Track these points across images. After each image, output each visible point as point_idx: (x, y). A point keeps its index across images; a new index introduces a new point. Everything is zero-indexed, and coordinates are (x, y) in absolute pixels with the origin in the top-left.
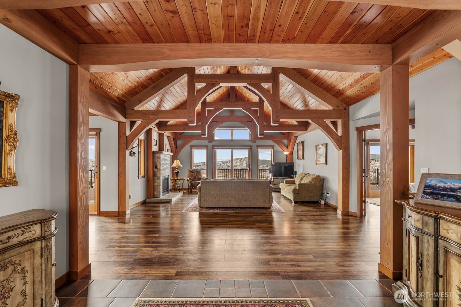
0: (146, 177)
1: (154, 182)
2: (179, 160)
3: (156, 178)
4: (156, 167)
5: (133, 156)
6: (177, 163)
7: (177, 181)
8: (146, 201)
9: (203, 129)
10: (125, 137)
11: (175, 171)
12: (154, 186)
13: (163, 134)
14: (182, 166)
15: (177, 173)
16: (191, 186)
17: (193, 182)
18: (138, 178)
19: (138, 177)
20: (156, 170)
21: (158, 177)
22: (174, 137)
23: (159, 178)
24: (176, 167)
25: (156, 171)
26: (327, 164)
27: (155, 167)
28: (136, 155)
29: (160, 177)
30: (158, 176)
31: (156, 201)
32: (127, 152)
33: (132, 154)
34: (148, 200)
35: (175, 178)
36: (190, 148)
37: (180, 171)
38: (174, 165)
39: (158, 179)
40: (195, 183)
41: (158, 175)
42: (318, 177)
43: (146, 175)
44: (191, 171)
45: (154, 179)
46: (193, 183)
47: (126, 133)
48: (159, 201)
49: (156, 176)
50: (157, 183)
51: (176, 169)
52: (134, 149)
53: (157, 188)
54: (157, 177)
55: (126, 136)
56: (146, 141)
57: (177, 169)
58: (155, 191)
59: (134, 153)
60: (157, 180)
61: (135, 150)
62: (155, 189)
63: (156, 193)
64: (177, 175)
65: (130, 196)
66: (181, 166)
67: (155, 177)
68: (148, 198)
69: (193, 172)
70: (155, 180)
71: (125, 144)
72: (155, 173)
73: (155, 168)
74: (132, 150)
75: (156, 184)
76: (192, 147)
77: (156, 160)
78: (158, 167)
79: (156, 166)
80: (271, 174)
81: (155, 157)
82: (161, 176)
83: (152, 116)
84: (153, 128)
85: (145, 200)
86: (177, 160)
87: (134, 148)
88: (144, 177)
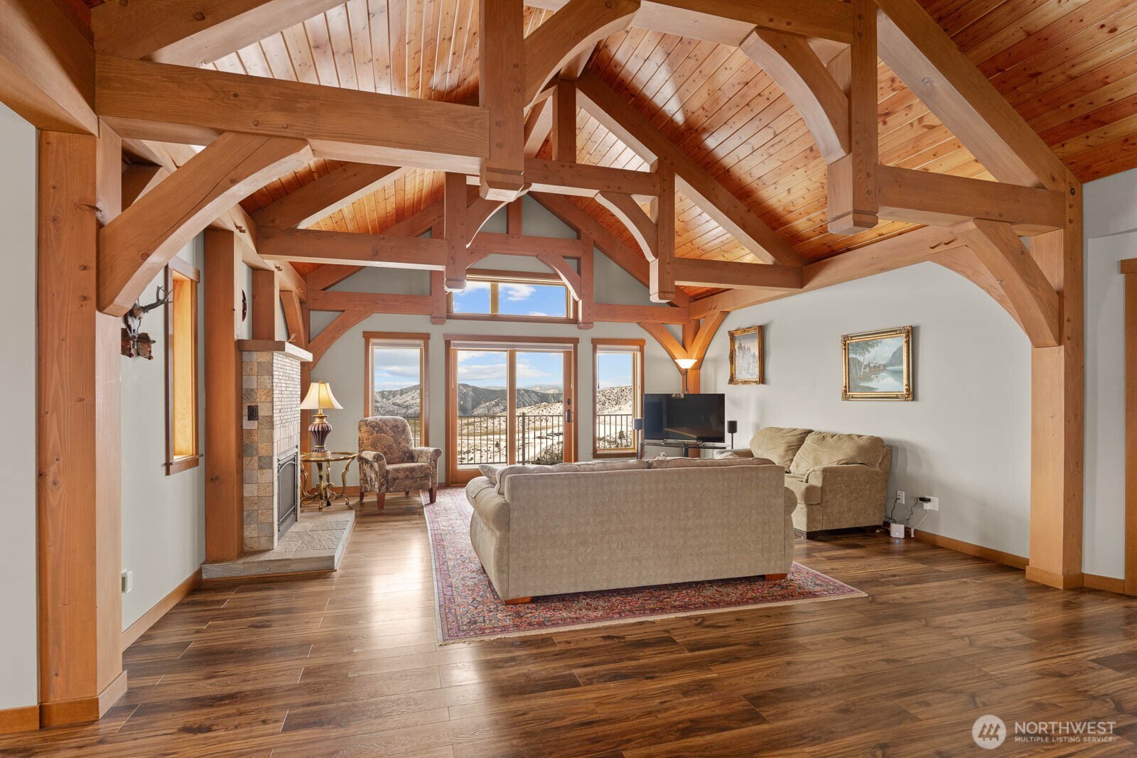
0: (202, 460)
1: (241, 482)
2: (328, 384)
3: (251, 463)
4: (253, 414)
5: (138, 354)
6: (320, 394)
7: (324, 464)
8: (204, 577)
9: (453, 258)
10: (93, 228)
11: (311, 428)
12: (241, 499)
13: (270, 274)
14: (342, 408)
15: (322, 434)
16: (382, 484)
17: (389, 467)
18: (164, 468)
19: (168, 465)
20: (248, 425)
21: (260, 458)
22: (304, 298)
23: (266, 463)
24: (315, 411)
25: (250, 431)
26: (914, 398)
27: (245, 412)
28: (157, 349)
29: (272, 457)
30: (263, 452)
31: (255, 571)
32: (108, 328)
33: (134, 344)
34: (215, 572)
35: (315, 456)
36: (363, 340)
37: (331, 427)
38: (311, 402)
39: (261, 468)
40: (397, 470)
41: (263, 449)
42: (877, 443)
43: (202, 450)
44: (373, 427)
45: (240, 470)
46: (388, 472)
47: (99, 205)
48: (275, 570)
49: (251, 455)
50: (255, 486)
51: (317, 420)
52: (145, 316)
53: (256, 507)
54: (256, 458)
55: (100, 225)
56: (201, 286)
57: (322, 418)
58: (246, 521)
59: (145, 339)
60: (257, 473)
61: (150, 324)
62: (245, 513)
63: (250, 532)
64: (321, 442)
65: (124, 579)
66: (338, 406)
67: (246, 460)
68: (210, 559)
69: (381, 430)
70: (246, 473)
71: (93, 273)
72: (246, 441)
73: (245, 418)
74: (134, 323)
75: (249, 490)
76: (368, 336)
77: (251, 382)
78: (262, 412)
79: (249, 407)
80: (640, 431)
81: (246, 368)
82: (275, 453)
83: (276, 120)
84: (236, 232)
85: (199, 572)
86: (323, 386)
87: (146, 309)
88: (193, 463)
